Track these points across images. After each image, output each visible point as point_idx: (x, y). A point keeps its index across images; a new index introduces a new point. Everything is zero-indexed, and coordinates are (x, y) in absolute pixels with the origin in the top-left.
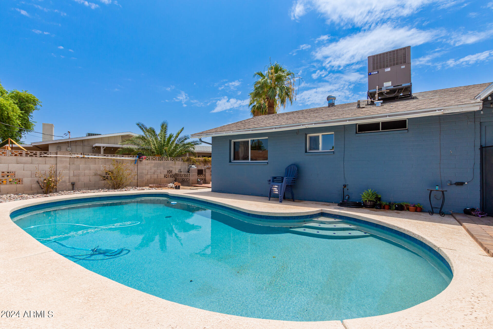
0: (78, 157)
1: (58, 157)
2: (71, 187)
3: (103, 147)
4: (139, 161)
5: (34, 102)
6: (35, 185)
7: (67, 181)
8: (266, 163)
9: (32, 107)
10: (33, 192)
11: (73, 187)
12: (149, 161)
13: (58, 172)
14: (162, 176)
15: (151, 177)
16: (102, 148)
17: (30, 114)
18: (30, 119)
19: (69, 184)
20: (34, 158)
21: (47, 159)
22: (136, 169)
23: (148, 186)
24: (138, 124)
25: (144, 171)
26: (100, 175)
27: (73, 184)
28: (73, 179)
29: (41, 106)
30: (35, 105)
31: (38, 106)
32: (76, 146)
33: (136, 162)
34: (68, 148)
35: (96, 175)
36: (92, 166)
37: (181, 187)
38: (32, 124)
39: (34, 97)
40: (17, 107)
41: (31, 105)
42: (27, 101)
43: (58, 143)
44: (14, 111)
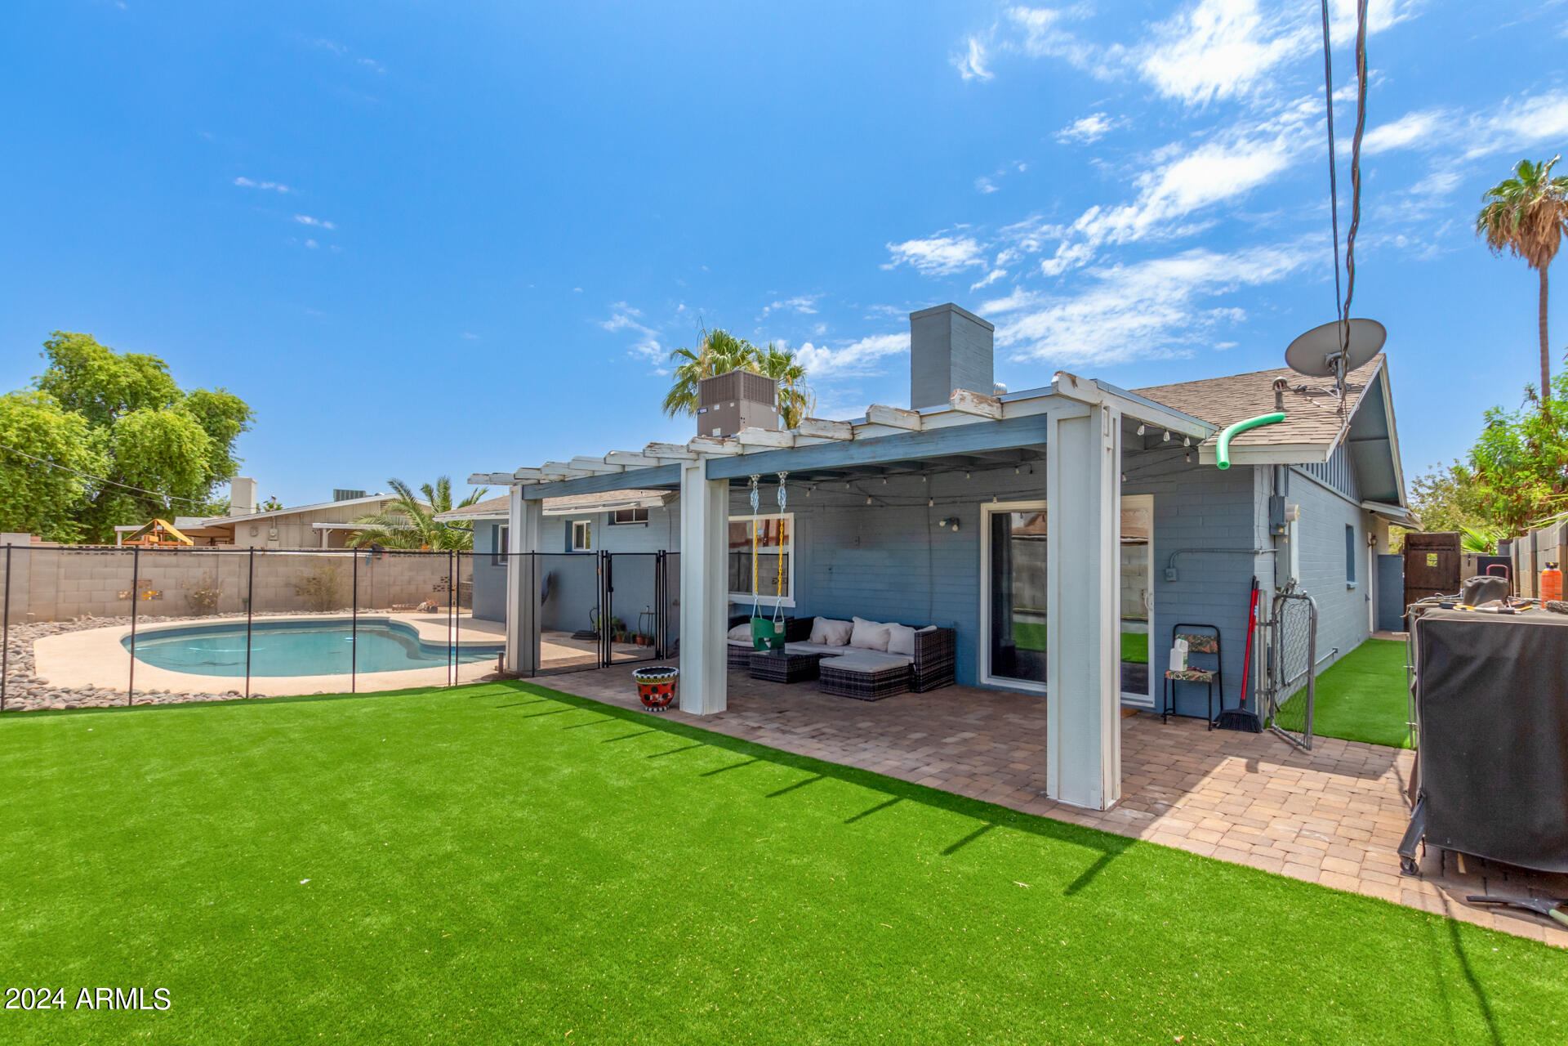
1: (220, 558)
2: (241, 606)
3: (328, 530)
4: (375, 560)
5: (241, 413)
7: (237, 595)
9: (234, 427)
12: (397, 559)
13: (220, 580)
14: (430, 588)
15: (402, 590)
16: (324, 531)
17: (232, 442)
18: (231, 454)
19: (240, 600)
21: (202, 559)
22: (369, 575)
24: (391, 483)
26: (296, 586)
29: (254, 421)
30: (243, 419)
31: (248, 423)
32: (287, 525)
33: (371, 560)
34: (271, 531)
35: (287, 585)
36: (281, 570)
37: (439, 608)
38: (235, 465)
39: (240, 403)
40: (200, 430)
41: (233, 422)
42: (224, 413)
43: (253, 520)
44: (195, 439)
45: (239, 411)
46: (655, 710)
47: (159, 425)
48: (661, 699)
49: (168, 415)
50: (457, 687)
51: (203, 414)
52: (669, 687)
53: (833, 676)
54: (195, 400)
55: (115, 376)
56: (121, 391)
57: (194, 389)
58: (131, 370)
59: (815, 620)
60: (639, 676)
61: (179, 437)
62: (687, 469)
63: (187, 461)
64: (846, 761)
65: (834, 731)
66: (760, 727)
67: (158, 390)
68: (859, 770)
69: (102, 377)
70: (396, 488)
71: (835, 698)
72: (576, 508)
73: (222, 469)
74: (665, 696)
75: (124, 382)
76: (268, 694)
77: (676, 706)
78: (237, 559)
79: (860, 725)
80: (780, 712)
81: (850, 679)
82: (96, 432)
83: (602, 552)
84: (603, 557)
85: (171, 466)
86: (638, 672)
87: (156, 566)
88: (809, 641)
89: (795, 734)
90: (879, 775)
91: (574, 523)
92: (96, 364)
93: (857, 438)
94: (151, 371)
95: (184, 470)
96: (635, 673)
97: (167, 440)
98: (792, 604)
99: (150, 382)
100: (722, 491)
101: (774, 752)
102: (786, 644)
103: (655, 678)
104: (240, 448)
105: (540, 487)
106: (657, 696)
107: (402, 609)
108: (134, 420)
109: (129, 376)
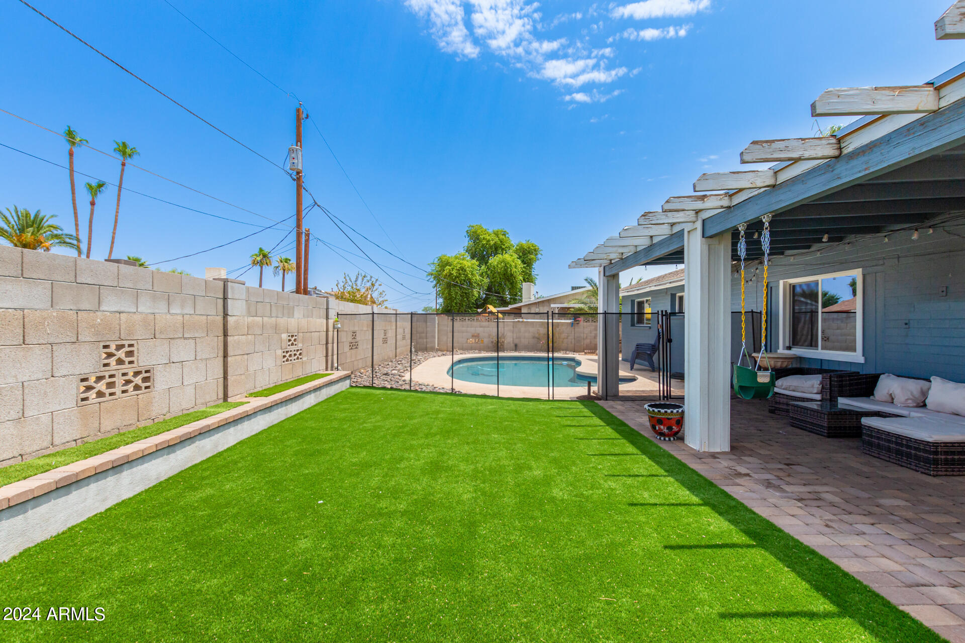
0: (519, 321)
1: (505, 323)
2: (514, 348)
3: (559, 308)
4: (576, 324)
5: (536, 252)
6: (490, 345)
7: (512, 343)
8: (648, 328)
9: (533, 259)
10: (487, 350)
11: (516, 348)
12: (588, 324)
15: (591, 342)
16: (556, 309)
17: (533, 266)
19: (512, 345)
20: (490, 323)
22: (573, 333)
23: (583, 351)
24: (586, 280)
25: (582, 335)
27: (516, 346)
28: (517, 341)
29: (542, 255)
30: (536, 255)
31: (539, 256)
32: (543, 306)
33: (572, 324)
34: (536, 309)
35: (534, 337)
36: (531, 329)
39: (536, 246)
40: (519, 262)
41: (532, 256)
42: (529, 252)
43: (529, 304)
44: (517, 266)
45: (535, 250)
46: (662, 438)
47: (503, 261)
48: (666, 431)
49: (507, 257)
50: (553, 401)
51: (521, 254)
52: (674, 422)
53: (878, 438)
54: (518, 247)
55: (489, 241)
56: (491, 247)
57: (517, 242)
58: (493, 236)
59: (882, 376)
60: (651, 409)
61: (511, 266)
62: (689, 232)
63: (514, 277)
64: (814, 540)
65: (836, 499)
66: (748, 475)
67: (504, 245)
68: (822, 558)
69: (484, 242)
70: (589, 283)
71: (877, 462)
72: (670, 283)
73: (528, 278)
74: (670, 428)
75: (492, 243)
76: (463, 392)
77: (682, 439)
78: (512, 324)
79: (883, 501)
80: (788, 465)
81: (901, 445)
82: (482, 268)
83: (662, 311)
84: (663, 315)
85: (509, 281)
86: (649, 406)
87: (481, 327)
88: (872, 397)
89: (783, 491)
90: (846, 575)
91: (678, 295)
92: (482, 237)
93: (845, 151)
94: (501, 237)
95: (513, 282)
96: (646, 406)
97: (506, 268)
98: (861, 360)
99: (501, 242)
100: (722, 247)
101: (733, 503)
102: (839, 398)
103: (666, 412)
104: (537, 269)
105: (612, 266)
106: (662, 427)
107: (589, 353)
108: (494, 261)
109: (494, 241)
